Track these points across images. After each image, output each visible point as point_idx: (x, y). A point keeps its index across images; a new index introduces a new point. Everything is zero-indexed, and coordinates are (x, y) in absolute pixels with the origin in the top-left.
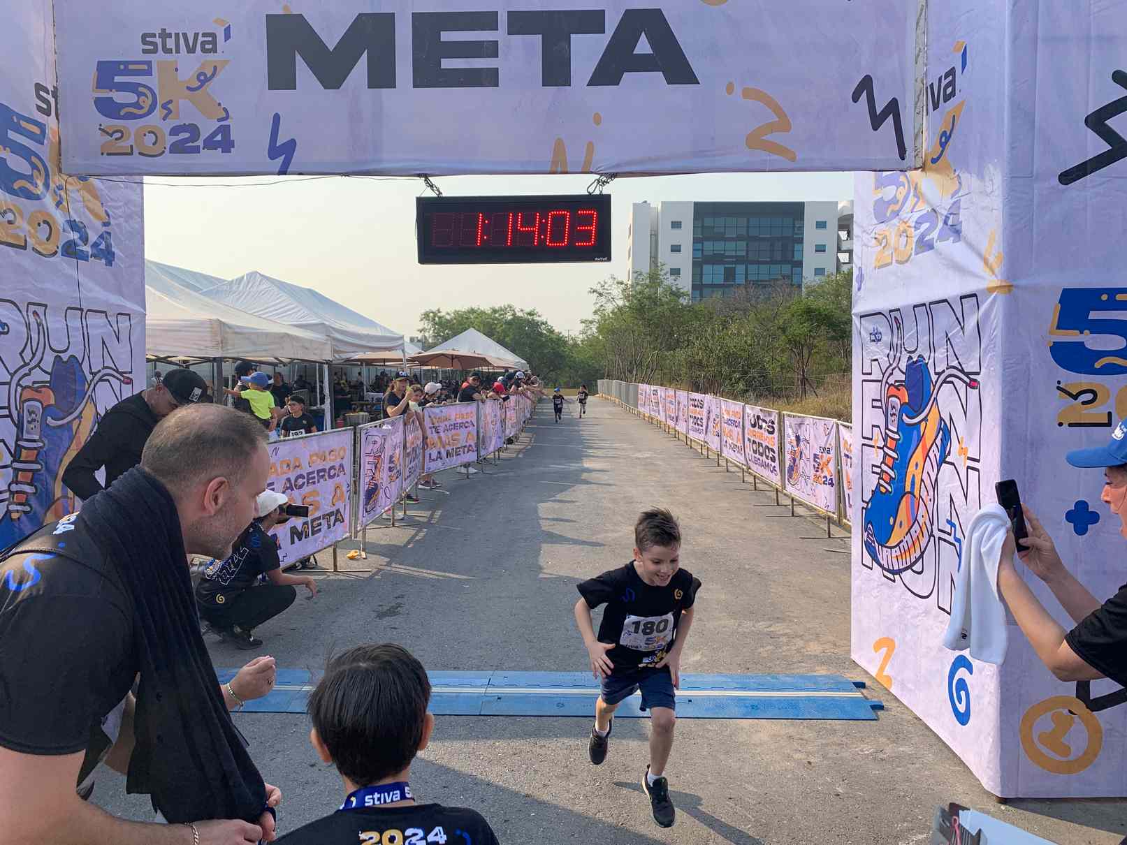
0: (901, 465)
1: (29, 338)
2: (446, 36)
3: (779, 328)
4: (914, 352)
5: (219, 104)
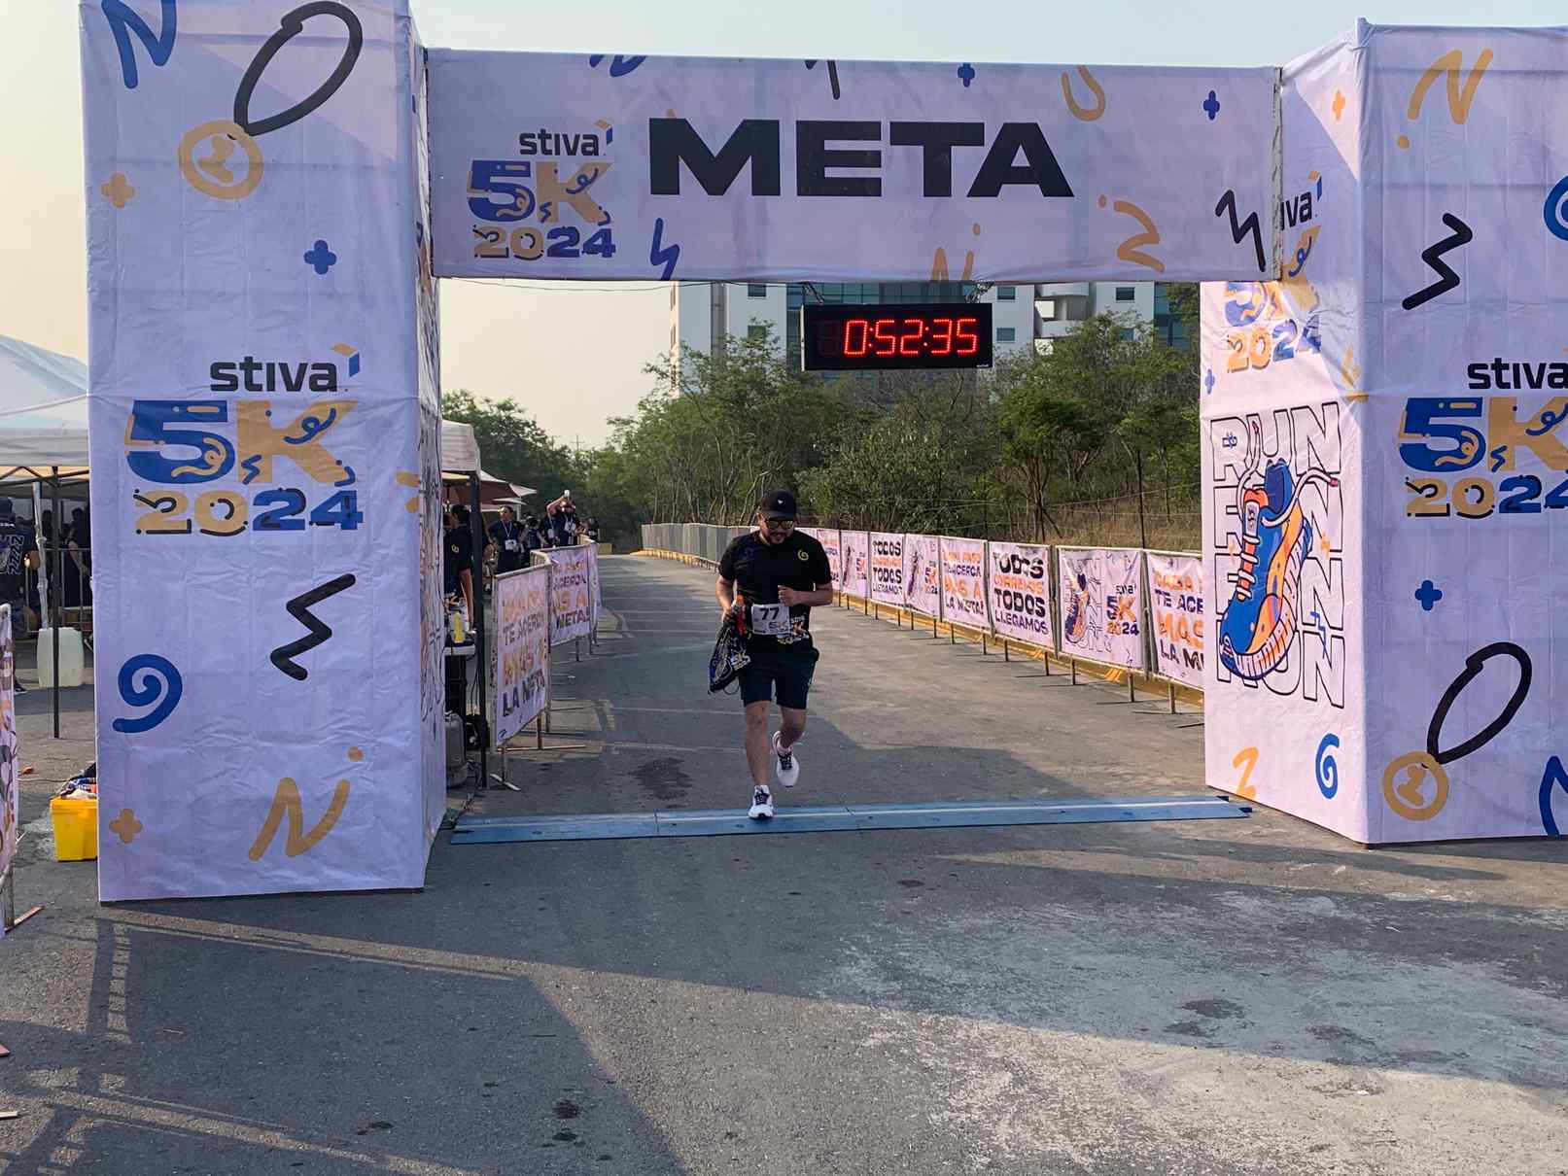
0: (1261, 569)
3: (1003, 432)
4: (1273, 456)
5: (600, 208)
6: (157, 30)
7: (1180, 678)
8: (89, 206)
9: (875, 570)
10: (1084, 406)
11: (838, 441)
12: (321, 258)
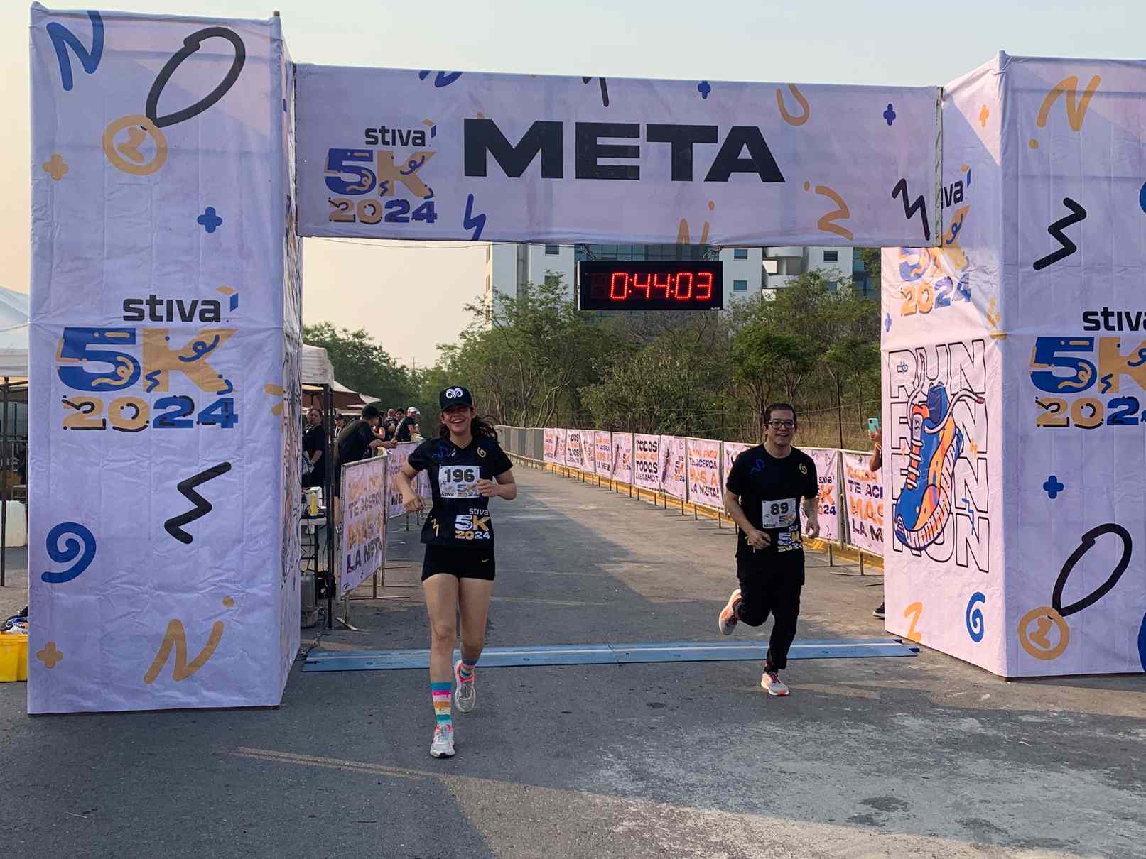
0: (924, 465)
3: (736, 359)
4: (934, 379)
5: (426, 186)
6: (89, 46)
7: (868, 548)
8: (33, 179)
9: (638, 462)
10: (797, 340)
11: (611, 364)
12: (210, 220)
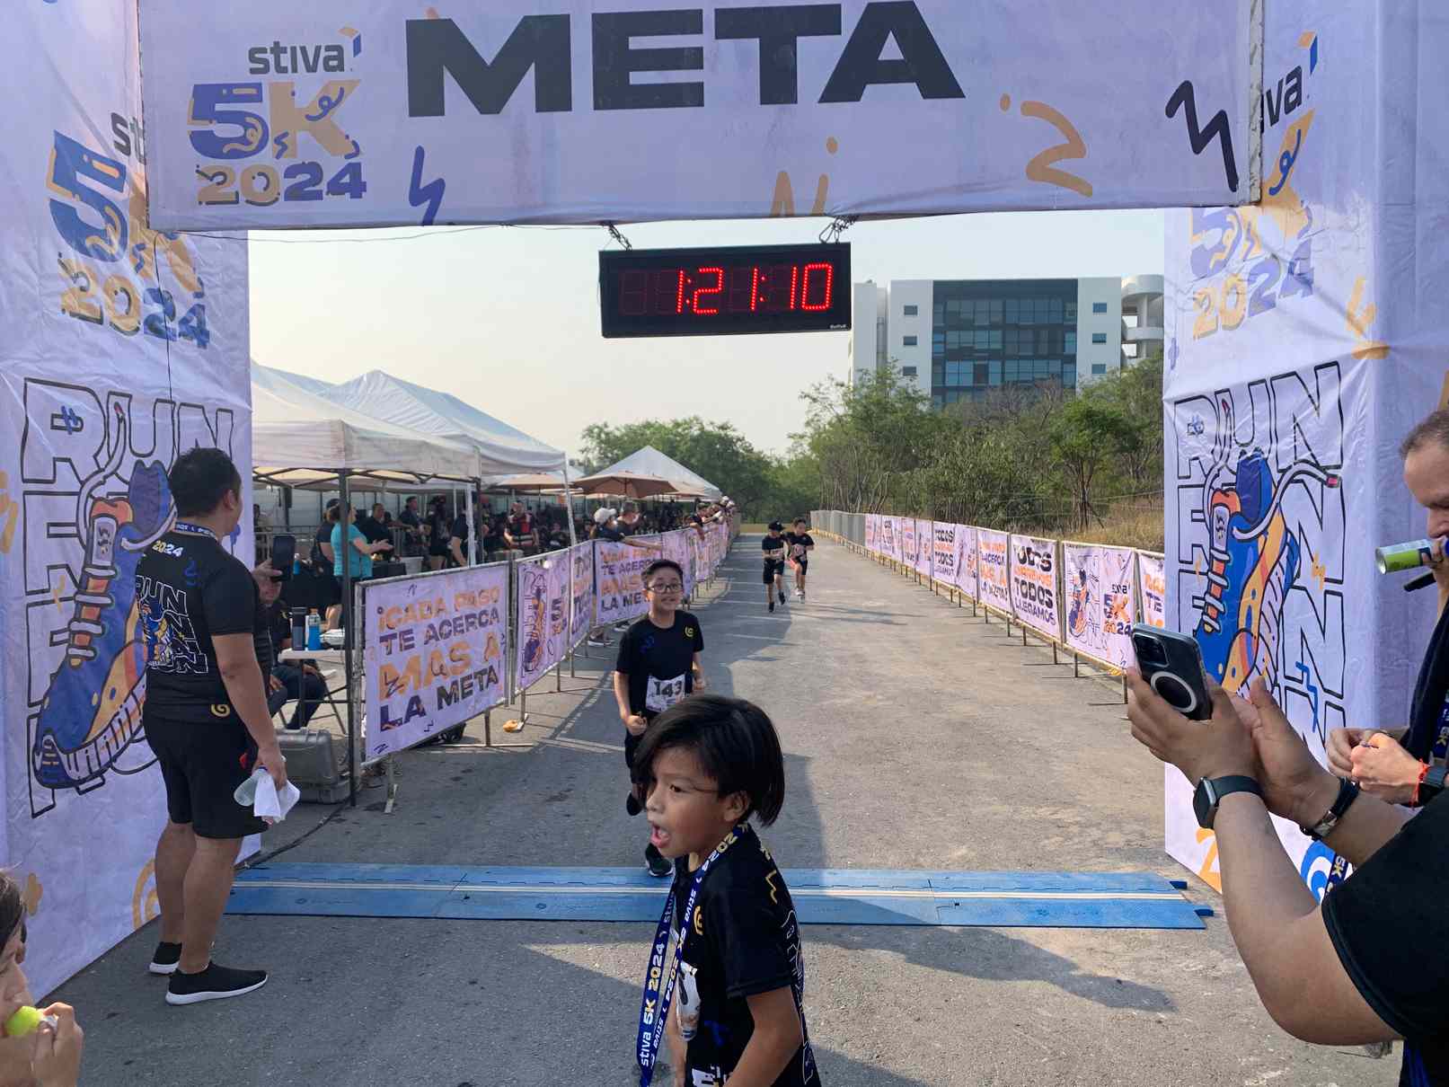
0: (1232, 595)
1: (107, 434)
2: (636, 43)
3: (1052, 437)
4: (1247, 445)
5: (347, 137)
9: (936, 553)
10: (1125, 414)
